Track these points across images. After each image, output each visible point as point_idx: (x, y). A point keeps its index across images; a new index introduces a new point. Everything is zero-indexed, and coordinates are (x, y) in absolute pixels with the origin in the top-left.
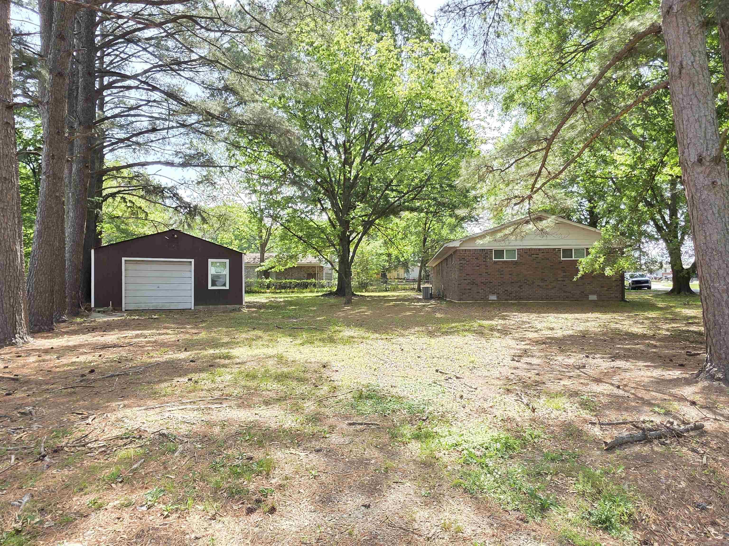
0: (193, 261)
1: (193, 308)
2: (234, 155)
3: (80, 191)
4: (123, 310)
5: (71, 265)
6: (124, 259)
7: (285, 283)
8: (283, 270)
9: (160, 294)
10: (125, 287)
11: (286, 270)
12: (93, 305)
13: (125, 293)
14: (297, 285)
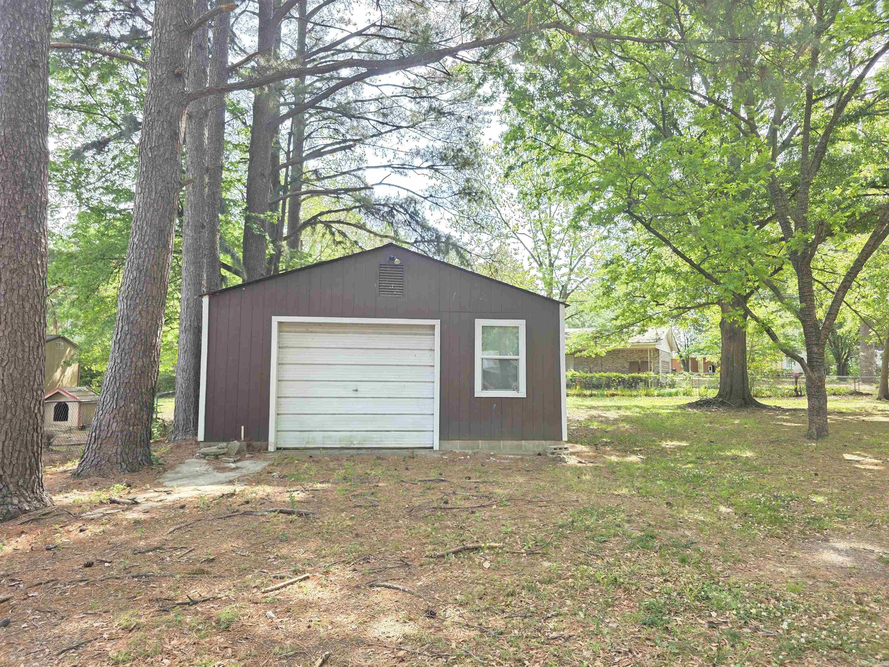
0: (437, 323)
1: (436, 447)
2: (513, 149)
3: (160, 136)
4: (271, 448)
5: (129, 332)
6: (275, 320)
7: (599, 379)
8: (604, 354)
9: (359, 407)
10: (278, 390)
11: (609, 353)
12: (201, 436)
13: (278, 405)
14: (622, 382)
